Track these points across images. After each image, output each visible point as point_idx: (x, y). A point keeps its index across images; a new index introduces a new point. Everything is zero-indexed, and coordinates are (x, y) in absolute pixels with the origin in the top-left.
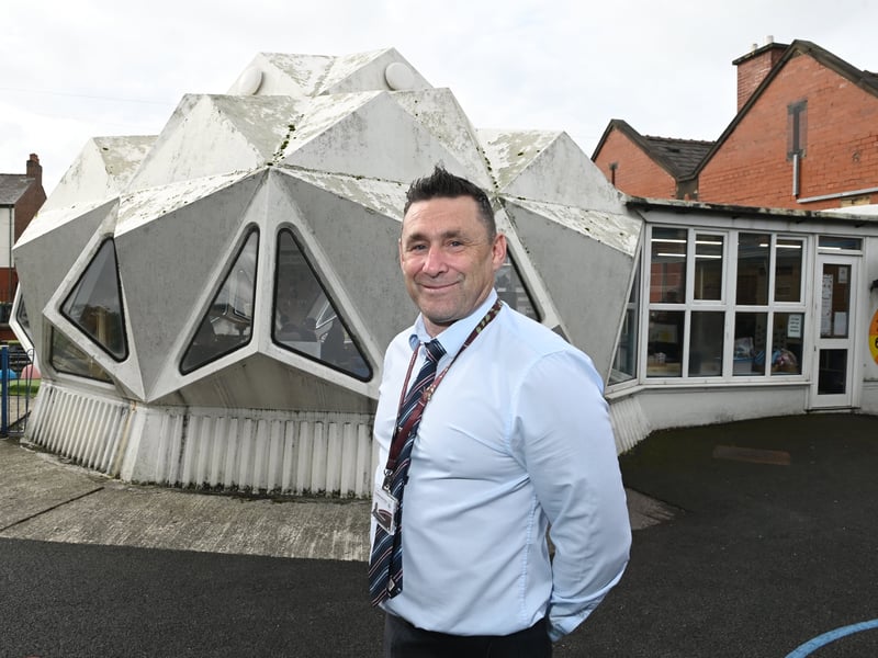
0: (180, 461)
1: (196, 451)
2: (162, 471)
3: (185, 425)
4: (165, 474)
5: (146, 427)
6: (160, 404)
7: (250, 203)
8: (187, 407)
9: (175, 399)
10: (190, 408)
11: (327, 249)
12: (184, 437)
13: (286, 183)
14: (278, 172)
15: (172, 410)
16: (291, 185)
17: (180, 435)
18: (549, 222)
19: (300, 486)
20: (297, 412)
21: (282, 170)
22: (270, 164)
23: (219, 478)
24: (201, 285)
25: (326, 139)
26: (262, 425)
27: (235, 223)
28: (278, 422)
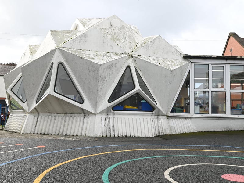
0: (35, 128)
1: (40, 125)
2: (30, 130)
3: (38, 118)
4: (31, 131)
5: (28, 119)
6: (31, 113)
7: (53, 57)
8: (39, 113)
9: (35, 111)
10: (40, 114)
11: (71, 68)
12: (37, 122)
13: (61, 52)
14: (59, 49)
15: (35, 114)
16: (62, 52)
17: (36, 121)
18: (146, 61)
19: (64, 133)
20: (66, 114)
21: (60, 48)
22: (57, 47)
23: (44, 132)
24: (41, 80)
25: (74, 40)
26: (57, 117)
27: (49, 63)
28: (61, 117)
